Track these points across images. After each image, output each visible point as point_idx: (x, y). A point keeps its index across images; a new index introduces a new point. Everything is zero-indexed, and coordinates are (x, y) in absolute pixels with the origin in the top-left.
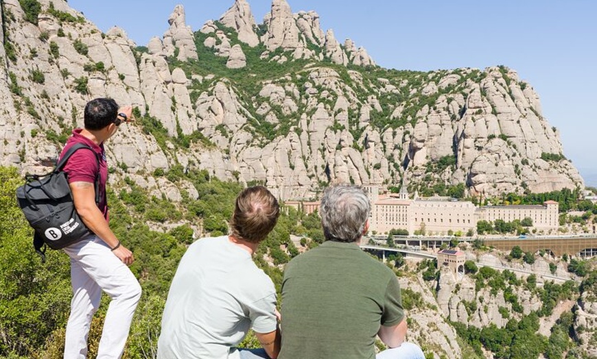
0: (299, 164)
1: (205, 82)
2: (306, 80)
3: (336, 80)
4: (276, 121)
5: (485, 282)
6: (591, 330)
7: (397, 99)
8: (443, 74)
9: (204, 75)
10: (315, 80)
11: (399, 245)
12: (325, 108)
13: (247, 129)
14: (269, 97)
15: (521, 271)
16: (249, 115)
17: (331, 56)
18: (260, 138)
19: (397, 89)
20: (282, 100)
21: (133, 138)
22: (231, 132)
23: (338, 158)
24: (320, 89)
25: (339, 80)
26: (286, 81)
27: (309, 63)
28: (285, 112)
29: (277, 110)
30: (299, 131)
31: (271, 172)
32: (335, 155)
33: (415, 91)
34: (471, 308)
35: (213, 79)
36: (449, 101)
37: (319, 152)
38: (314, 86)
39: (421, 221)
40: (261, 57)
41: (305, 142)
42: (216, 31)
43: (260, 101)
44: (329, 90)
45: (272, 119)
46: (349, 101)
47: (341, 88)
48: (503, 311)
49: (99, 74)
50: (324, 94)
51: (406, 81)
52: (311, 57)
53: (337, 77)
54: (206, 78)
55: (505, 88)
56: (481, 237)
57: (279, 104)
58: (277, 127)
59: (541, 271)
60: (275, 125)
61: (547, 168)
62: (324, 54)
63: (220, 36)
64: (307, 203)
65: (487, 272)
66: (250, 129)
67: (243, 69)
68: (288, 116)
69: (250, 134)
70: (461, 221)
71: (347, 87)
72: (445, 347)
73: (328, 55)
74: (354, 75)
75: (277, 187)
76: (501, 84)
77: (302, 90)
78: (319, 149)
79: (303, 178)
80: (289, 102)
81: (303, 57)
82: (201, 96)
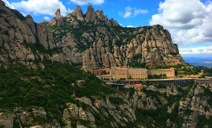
0: (93, 57)
1: (65, 32)
2: (97, 31)
3: (105, 31)
4: (86, 44)
5: (150, 95)
6: (184, 110)
7: (125, 36)
8: (140, 28)
9: (65, 30)
10: (99, 31)
11: (123, 83)
12: (101, 40)
13: (77, 47)
14: (85, 37)
15: (162, 91)
16: (78, 42)
17: (106, 23)
18: (81, 50)
19: (125, 33)
20: (89, 38)
21: (22, 49)
22: (72, 48)
23: (105, 56)
24: (100, 34)
25: (107, 31)
26: (90, 31)
27: (99, 26)
28: (89, 41)
29: (87, 41)
30: (93, 47)
31: (84, 60)
32: (104, 55)
33: (131, 33)
34: (145, 103)
35: (68, 31)
36: (140, 36)
37: (99, 54)
38: (99, 33)
39: (130, 75)
40: (84, 25)
41: (95, 51)
42: (70, 17)
43: (82, 38)
44: (103, 34)
45: (85, 44)
46: (109, 37)
47: (107, 33)
48: (155, 104)
49: (12, 29)
50: (101, 35)
51: (129, 31)
52: (99, 24)
53: (106, 30)
54: (66, 31)
55: (158, 32)
56: (149, 80)
57: (88, 39)
58: (87, 46)
59: (168, 91)
60: (86, 45)
61: (172, 57)
62: (104, 23)
63: (72, 18)
64: (95, 70)
65: (150, 91)
66: (78, 47)
67: (78, 28)
68: (90, 42)
69: (78, 49)
70: (142, 75)
71: (109, 33)
72: (130, 116)
73: (105, 23)
74: (111, 29)
75: (86, 65)
76: (157, 31)
77: (95, 34)
78: (99, 53)
79: (94, 62)
80: (91, 38)
81: (97, 24)
82: (63, 37)
